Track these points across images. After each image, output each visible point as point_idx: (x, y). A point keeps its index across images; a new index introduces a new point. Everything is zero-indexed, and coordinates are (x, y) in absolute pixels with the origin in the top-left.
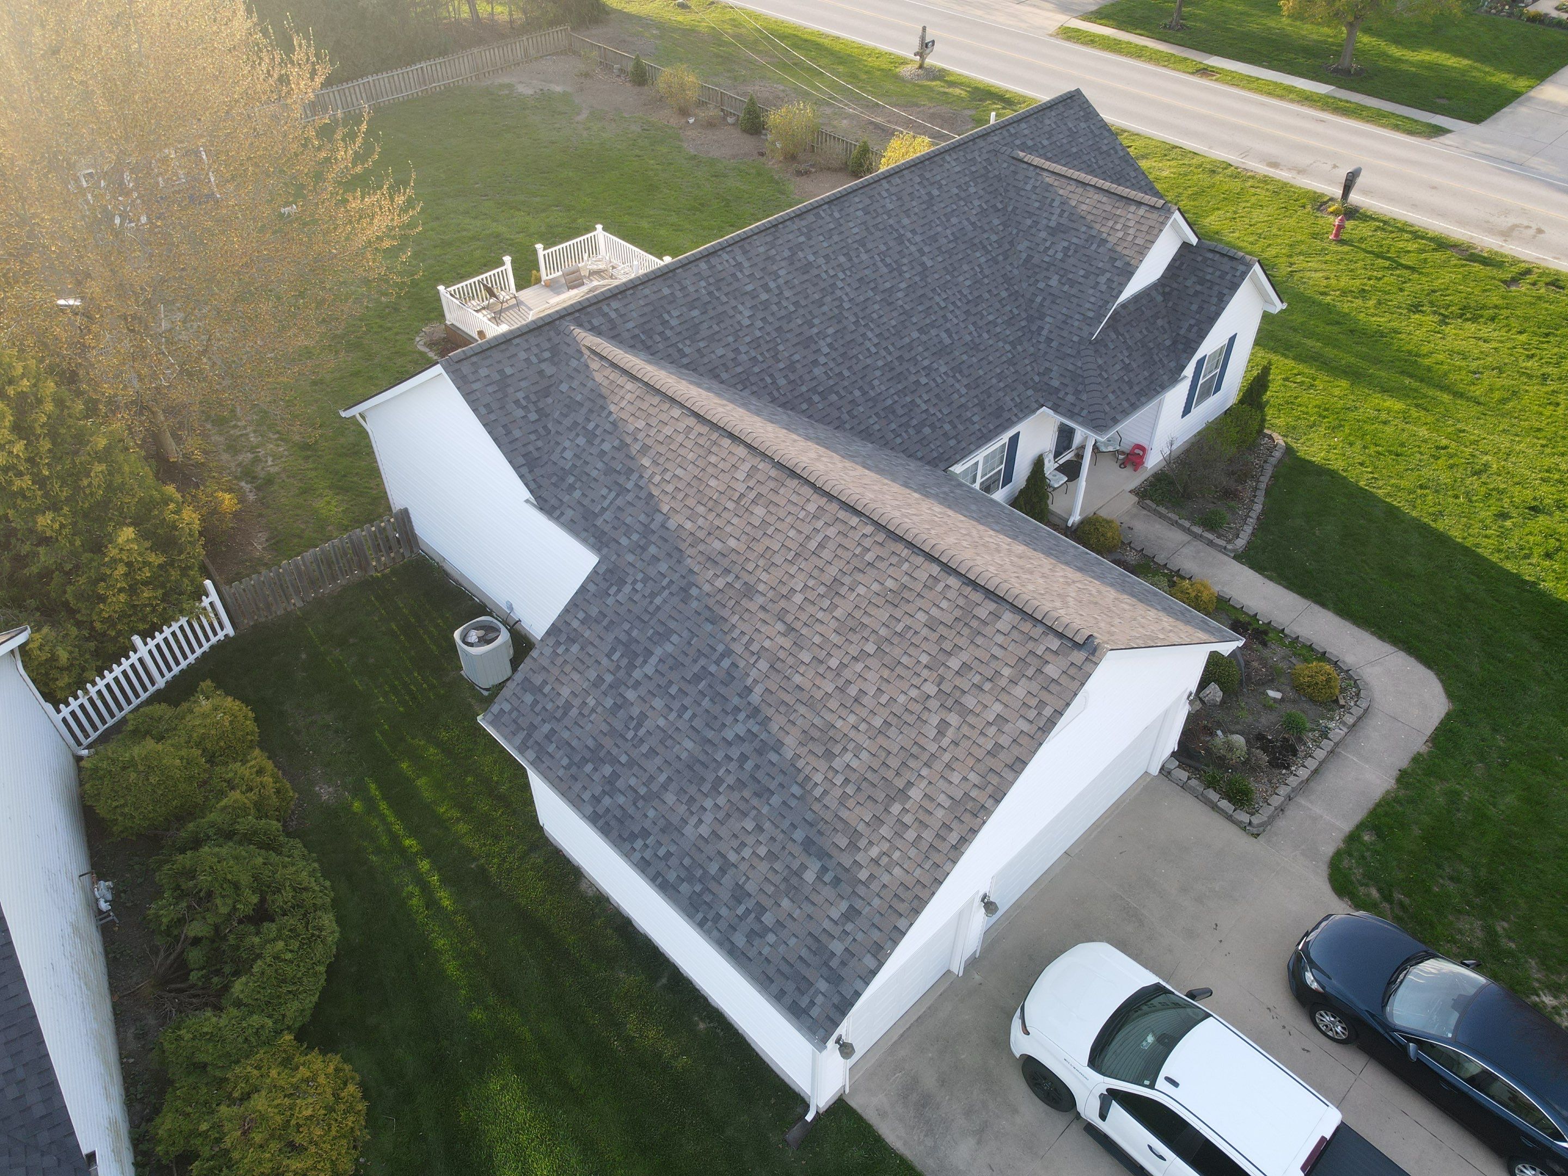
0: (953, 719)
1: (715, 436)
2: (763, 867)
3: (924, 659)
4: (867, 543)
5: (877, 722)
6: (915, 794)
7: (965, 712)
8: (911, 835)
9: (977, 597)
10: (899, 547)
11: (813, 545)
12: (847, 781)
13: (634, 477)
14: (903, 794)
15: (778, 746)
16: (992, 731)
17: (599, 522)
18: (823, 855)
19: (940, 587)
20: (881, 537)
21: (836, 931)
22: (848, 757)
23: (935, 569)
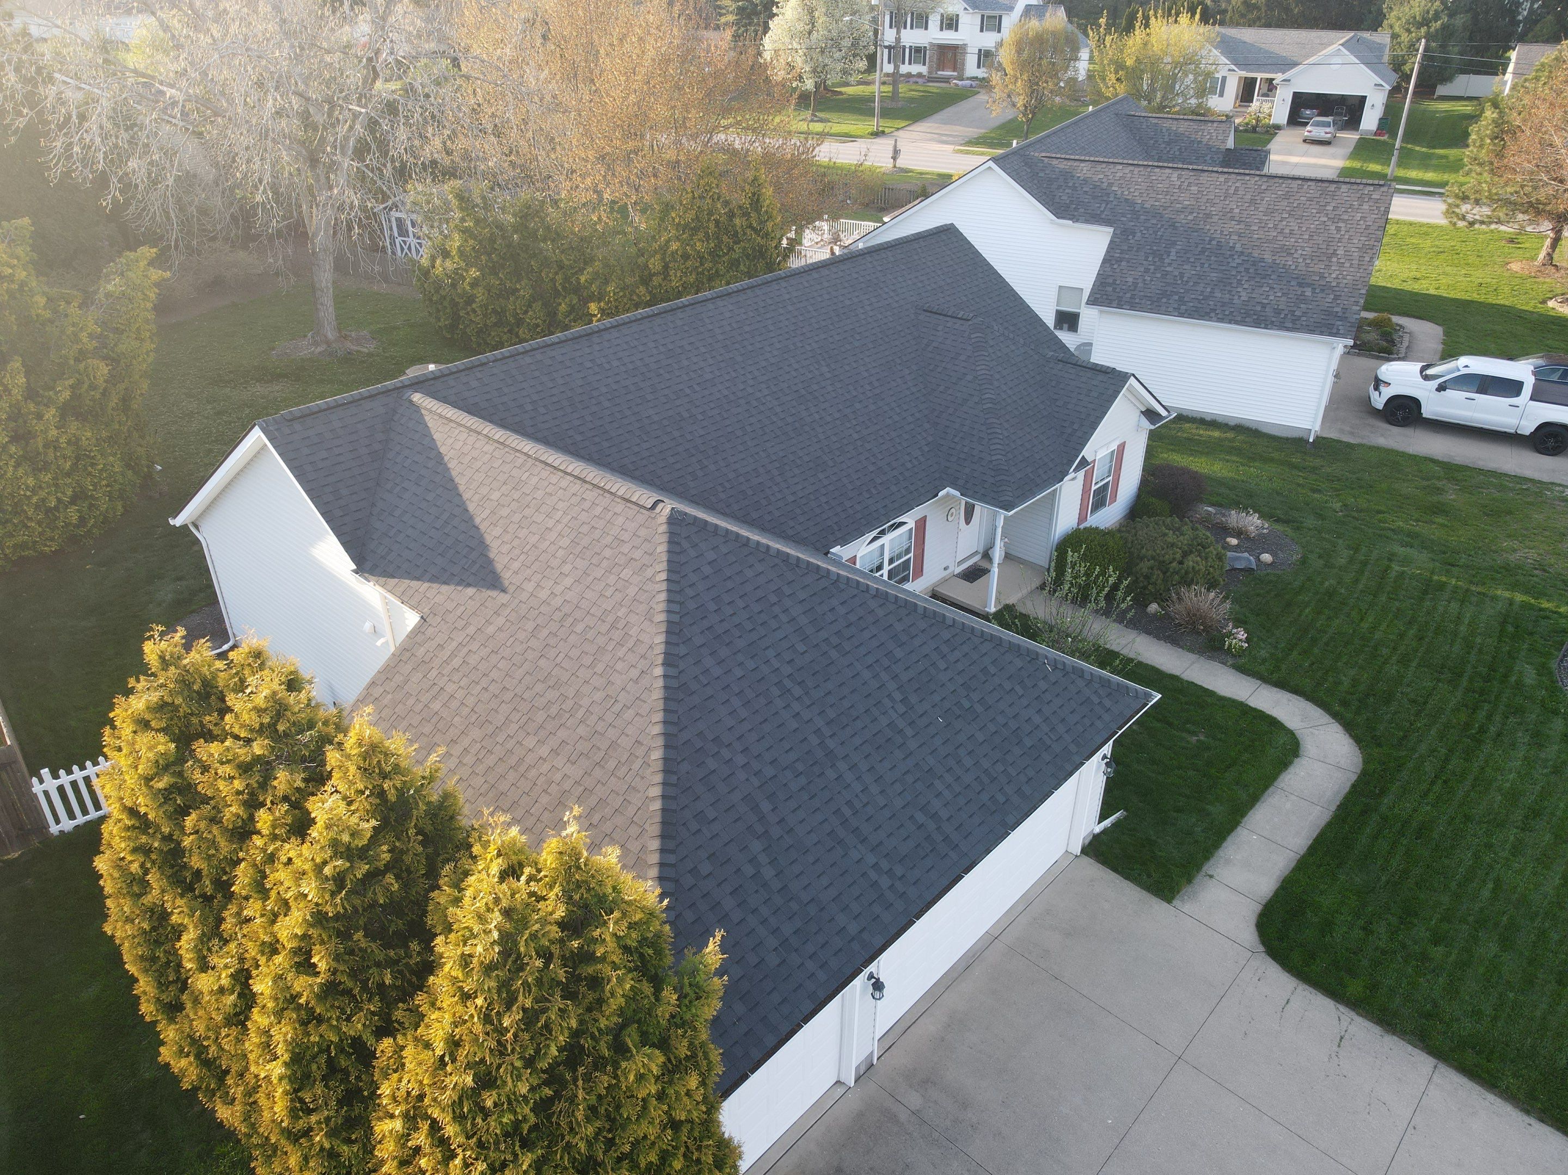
0: (1341, 224)
1: (1149, 170)
2: (1284, 299)
3: (1314, 211)
4: (1259, 183)
5: (1307, 237)
6: (1340, 252)
7: (1344, 221)
8: (1347, 265)
9: (1326, 185)
10: (1277, 180)
11: (1231, 191)
12: (1304, 259)
13: (1112, 195)
14: (1334, 253)
15: (1262, 260)
16: (1362, 222)
17: (1103, 216)
18: (1309, 285)
19: (1306, 187)
20: (1265, 179)
21: (1334, 305)
22: (1300, 252)
23: (1300, 182)
